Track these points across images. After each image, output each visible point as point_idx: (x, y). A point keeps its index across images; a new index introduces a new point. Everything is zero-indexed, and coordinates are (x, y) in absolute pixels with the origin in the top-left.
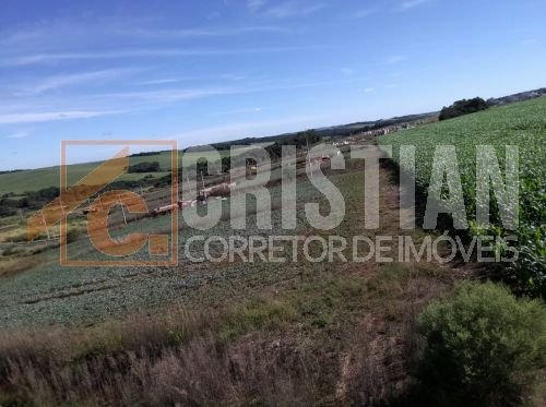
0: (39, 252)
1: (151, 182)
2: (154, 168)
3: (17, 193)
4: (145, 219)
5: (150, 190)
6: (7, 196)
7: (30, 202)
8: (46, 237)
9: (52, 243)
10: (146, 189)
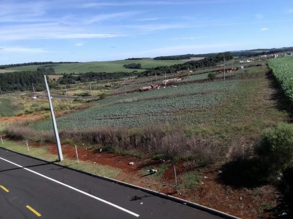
0: (89, 101)
1: (136, 74)
2: (138, 67)
3: (76, 73)
4: (136, 92)
5: (136, 78)
6: (71, 74)
7: (81, 78)
8: (91, 95)
9: (94, 99)
10: (134, 77)
